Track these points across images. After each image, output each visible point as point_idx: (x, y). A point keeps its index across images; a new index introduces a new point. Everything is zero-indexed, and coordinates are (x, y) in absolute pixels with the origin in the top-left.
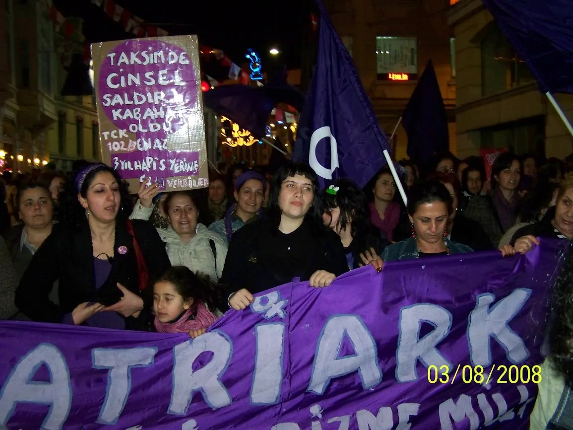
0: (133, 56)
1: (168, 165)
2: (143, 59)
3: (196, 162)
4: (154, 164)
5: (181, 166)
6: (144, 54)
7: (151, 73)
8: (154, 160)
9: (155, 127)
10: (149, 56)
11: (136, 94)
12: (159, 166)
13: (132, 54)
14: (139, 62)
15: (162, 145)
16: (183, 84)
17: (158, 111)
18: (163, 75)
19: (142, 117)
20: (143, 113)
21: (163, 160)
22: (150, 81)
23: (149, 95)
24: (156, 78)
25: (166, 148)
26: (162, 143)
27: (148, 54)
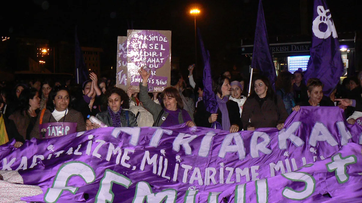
0: (145, 37)
1: (155, 81)
2: (150, 39)
3: (166, 81)
4: (150, 81)
5: (160, 83)
6: (150, 36)
7: (152, 44)
8: (150, 79)
9: (152, 66)
10: (152, 37)
11: (145, 52)
12: (151, 81)
13: (145, 36)
14: (148, 40)
15: (154, 73)
16: (164, 49)
17: (153, 59)
18: (156, 45)
19: (147, 61)
20: (147, 60)
21: (153, 80)
22: (151, 47)
23: (150, 53)
24: (154, 46)
25: (155, 75)
26: (154, 72)
27: (152, 36)
